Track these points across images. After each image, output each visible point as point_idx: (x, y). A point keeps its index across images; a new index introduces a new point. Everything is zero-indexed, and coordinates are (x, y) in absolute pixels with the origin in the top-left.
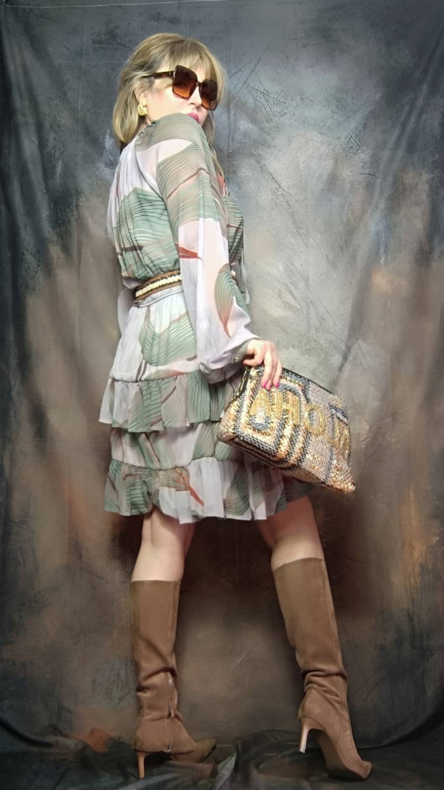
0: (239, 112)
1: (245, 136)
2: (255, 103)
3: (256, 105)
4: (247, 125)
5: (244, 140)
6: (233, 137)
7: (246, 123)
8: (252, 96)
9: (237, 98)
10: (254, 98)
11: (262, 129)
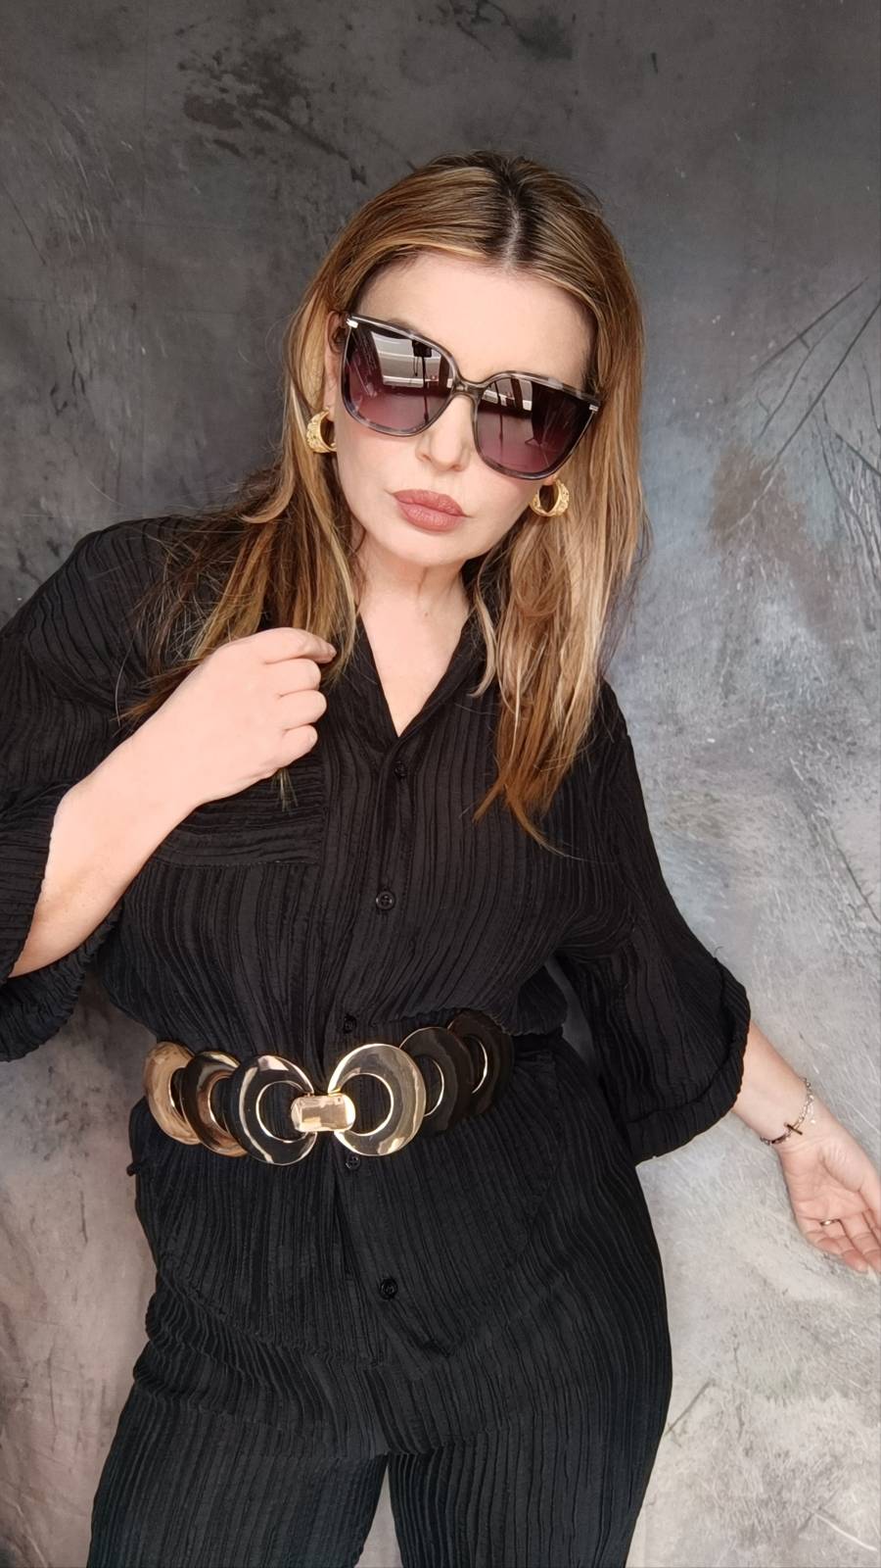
0: (767, 559)
1: (774, 680)
2: (838, 521)
3: (838, 532)
4: (792, 632)
5: (770, 701)
6: (730, 675)
7: (788, 618)
8: (833, 482)
9: (771, 483)
10: (838, 493)
11: (842, 660)
